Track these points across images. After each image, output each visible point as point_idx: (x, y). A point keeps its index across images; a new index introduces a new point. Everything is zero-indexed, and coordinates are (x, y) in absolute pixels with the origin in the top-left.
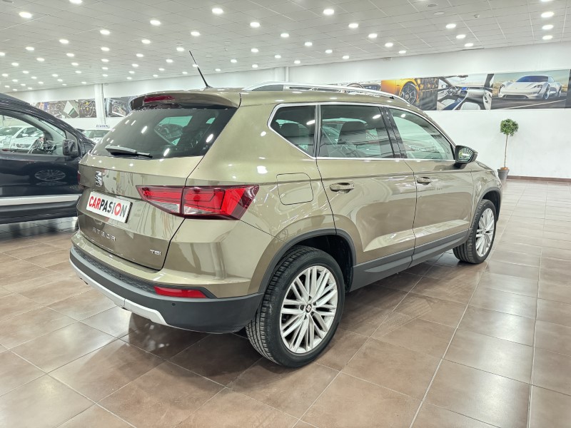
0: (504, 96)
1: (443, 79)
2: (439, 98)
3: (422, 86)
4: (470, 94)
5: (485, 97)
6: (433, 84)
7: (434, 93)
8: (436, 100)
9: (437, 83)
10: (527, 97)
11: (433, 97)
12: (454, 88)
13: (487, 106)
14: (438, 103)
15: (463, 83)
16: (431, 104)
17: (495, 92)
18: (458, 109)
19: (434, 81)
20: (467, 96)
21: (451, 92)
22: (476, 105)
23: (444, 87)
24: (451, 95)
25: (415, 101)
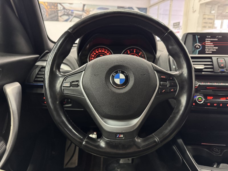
1: (60, 4)
3: (49, 7)
4: (76, 14)
6: (55, 6)
7: (56, 12)
8: (58, 16)
9: (57, 6)
11: (56, 14)
12: (67, 10)
14: (60, 18)
15: (71, 8)
16: (56, 18)
18: (71, 21)
19: (55, 5)
20: (74, 15)
23: (62, 8)
24: (66, 13)
25: (46, 16)
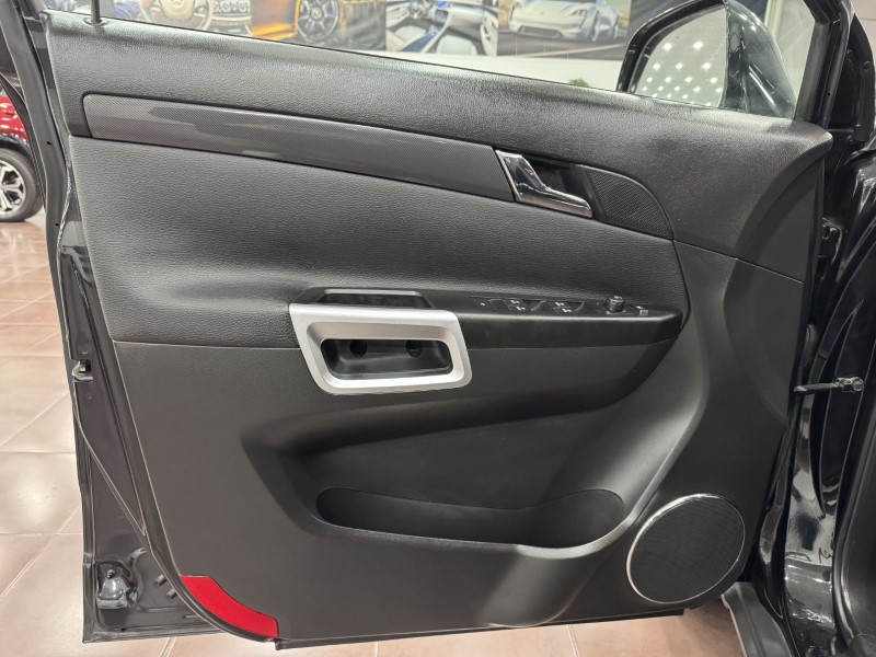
0: (521, 27)
2: (390, 22)
4: (454, 17)
5: (485, 28)
7: (379, 9)
8: (384, 28)
10: (561, 35)
11: (377, 18)
13: (490, 47)
14: (389, 35)
16: (374, 36)
17: (504, 17)
18: (433, 49)
20: (448, 22)
21: (416, 11)
22: (467, 44)
24: (416, 16)
25: (337, 27)
